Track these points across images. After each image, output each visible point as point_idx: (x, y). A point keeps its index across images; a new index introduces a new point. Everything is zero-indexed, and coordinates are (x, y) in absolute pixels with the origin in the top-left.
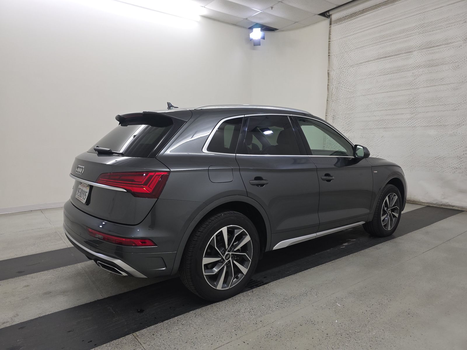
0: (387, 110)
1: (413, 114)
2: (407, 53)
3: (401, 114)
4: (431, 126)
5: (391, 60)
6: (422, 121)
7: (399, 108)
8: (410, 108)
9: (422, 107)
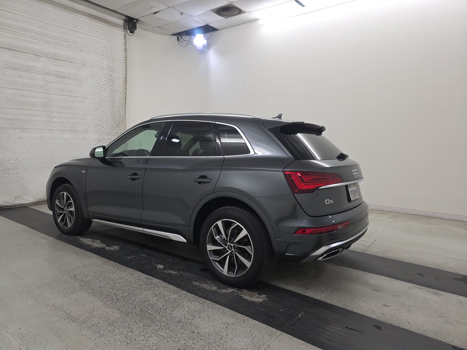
0: (21, 109)
1: (49, 117)
2: (35, 55)
3: (37, 116)
4: (66, 130)
5: (18, 55)
6: (58, 125)
7: (35, 110)
8: (45, 111)
9: (56, 112)
